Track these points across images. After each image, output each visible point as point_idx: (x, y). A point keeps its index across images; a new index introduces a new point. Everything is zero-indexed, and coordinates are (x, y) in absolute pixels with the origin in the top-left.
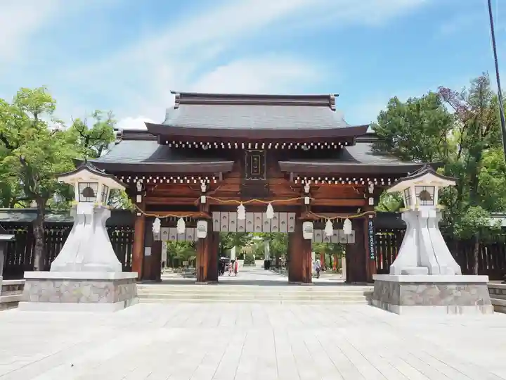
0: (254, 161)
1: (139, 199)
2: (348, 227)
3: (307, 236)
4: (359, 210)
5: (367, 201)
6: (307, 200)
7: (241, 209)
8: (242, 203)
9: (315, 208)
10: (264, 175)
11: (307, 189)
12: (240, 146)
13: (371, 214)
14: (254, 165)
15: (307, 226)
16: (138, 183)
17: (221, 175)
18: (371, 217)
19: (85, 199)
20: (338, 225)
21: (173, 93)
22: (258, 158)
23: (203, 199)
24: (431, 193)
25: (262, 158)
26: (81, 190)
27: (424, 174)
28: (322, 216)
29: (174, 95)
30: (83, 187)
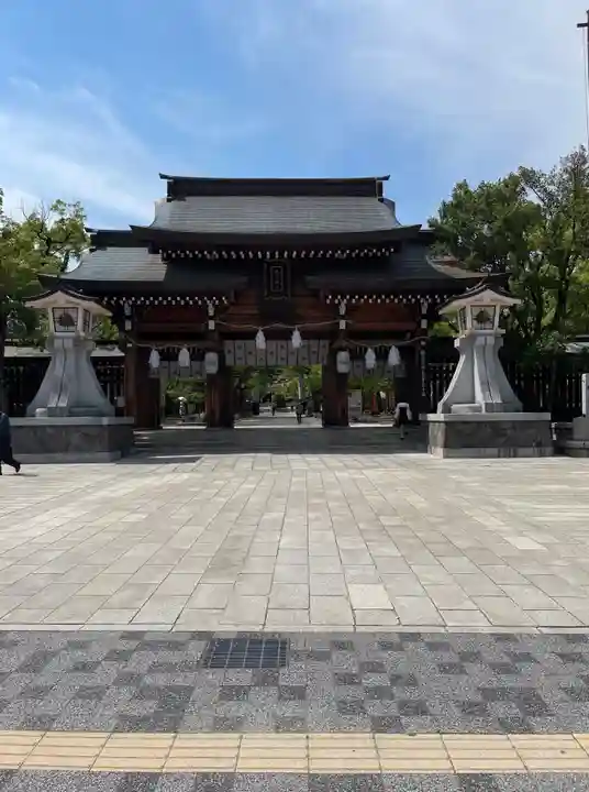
0: (274, 275)
1: (128, 325)
2: (394, 357)
3: (342, 368)
4: (409, 335)
5: (419, 324)
6: (343, 324)
7: (260, 337)
8: (260, 328)
9: (352, 334)
10: (289, 293)
11: (343, 311)
12: (256, 255)
13: (424, 340)
14: (274, 279)
15: (343, 356)
16: (126, 305)
17: (232, 294)
18: (423, 343)
19: (62, 328)
20: (382, 355)
21: (163, 177)
22: (279, 270)
23: (212, 325)
24: (491, 313)
25: (285, 269)
26: (57, 316)
27: (482, 290)
28: (362, 344)
29: (166, 181)
30: (59, 313)
